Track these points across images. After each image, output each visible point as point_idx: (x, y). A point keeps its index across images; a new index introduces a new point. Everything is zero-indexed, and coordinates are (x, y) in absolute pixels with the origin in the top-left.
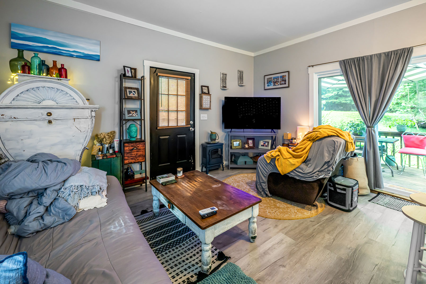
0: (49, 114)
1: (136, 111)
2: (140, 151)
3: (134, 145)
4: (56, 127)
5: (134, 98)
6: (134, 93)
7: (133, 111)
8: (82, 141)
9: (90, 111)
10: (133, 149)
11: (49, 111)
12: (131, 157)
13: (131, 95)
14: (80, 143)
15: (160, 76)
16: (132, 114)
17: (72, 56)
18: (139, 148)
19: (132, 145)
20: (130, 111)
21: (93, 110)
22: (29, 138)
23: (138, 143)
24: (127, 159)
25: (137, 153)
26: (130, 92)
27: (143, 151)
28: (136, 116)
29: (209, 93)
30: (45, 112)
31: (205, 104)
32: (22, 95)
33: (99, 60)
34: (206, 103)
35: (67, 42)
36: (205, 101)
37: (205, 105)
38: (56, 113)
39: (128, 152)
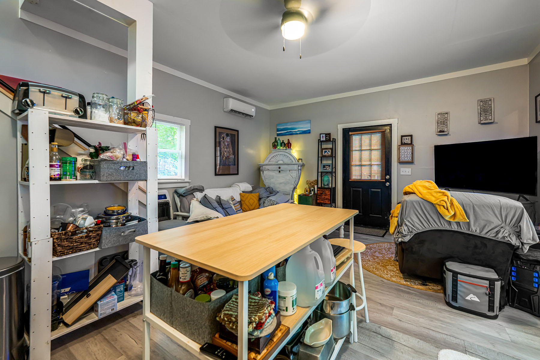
0: (279, 168)
1: (329, 166)
2: (327, 196)
3: (323, 190)
4: (282, 174)
5: (327, 156)
6: (328, 152)
7: (327, 166)
8: (293, 183)
9: (297, 166)
10: (322, 193)
11: (280, 166)
12: (321, 198)
13: (326, 154)
14: (292, 184)
15: (352, 135)
16: (326, 168)
17: (297, 134)
18: (326, 193)
19: (322, 190)
20: (325, 165)
21: (300, 165)
22: (272, 179)
23: (325, 189)
24: (319, 200)
25: (325, 196)
26: (325, 152)
27: (329, 196)
28: (329, 169)
29: (411, 144)
30: (278, 166)
31: (403, 156)
32: (272, 159)
33: (310, 133)
34: (406, 156)
35: (295, 127)
36: (403, 153)
37: (403, 158)
38: (282, 167)
39: (319, 194)
